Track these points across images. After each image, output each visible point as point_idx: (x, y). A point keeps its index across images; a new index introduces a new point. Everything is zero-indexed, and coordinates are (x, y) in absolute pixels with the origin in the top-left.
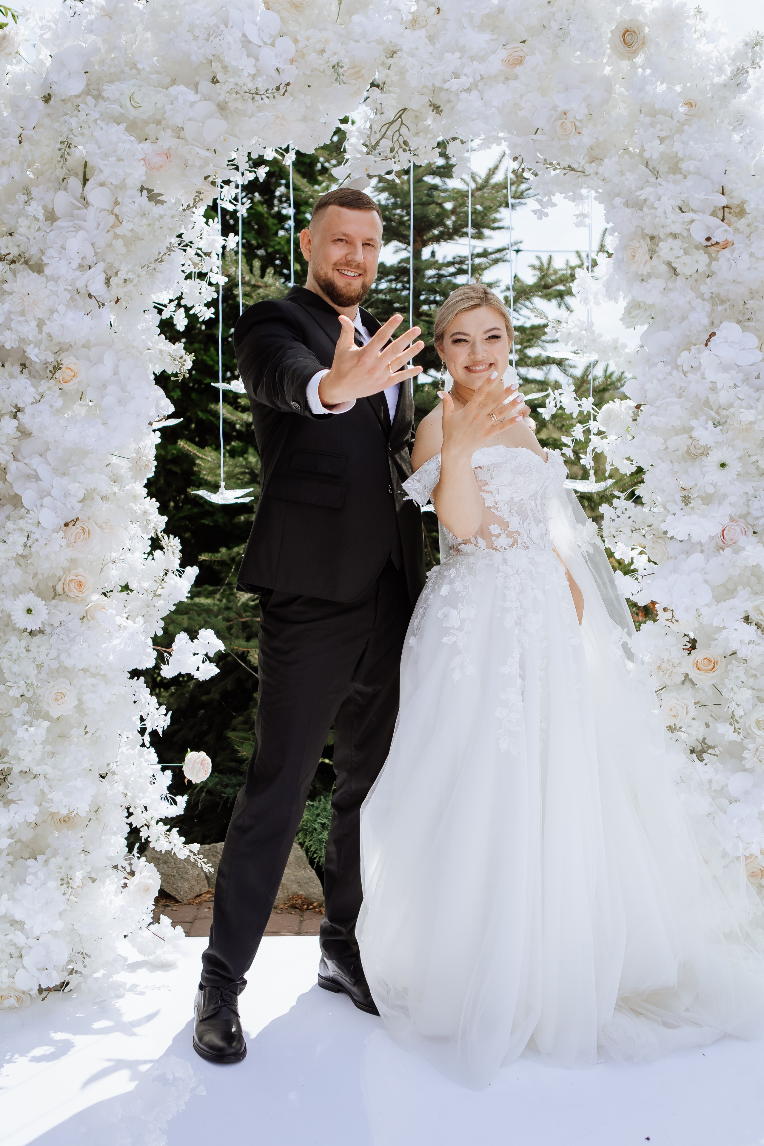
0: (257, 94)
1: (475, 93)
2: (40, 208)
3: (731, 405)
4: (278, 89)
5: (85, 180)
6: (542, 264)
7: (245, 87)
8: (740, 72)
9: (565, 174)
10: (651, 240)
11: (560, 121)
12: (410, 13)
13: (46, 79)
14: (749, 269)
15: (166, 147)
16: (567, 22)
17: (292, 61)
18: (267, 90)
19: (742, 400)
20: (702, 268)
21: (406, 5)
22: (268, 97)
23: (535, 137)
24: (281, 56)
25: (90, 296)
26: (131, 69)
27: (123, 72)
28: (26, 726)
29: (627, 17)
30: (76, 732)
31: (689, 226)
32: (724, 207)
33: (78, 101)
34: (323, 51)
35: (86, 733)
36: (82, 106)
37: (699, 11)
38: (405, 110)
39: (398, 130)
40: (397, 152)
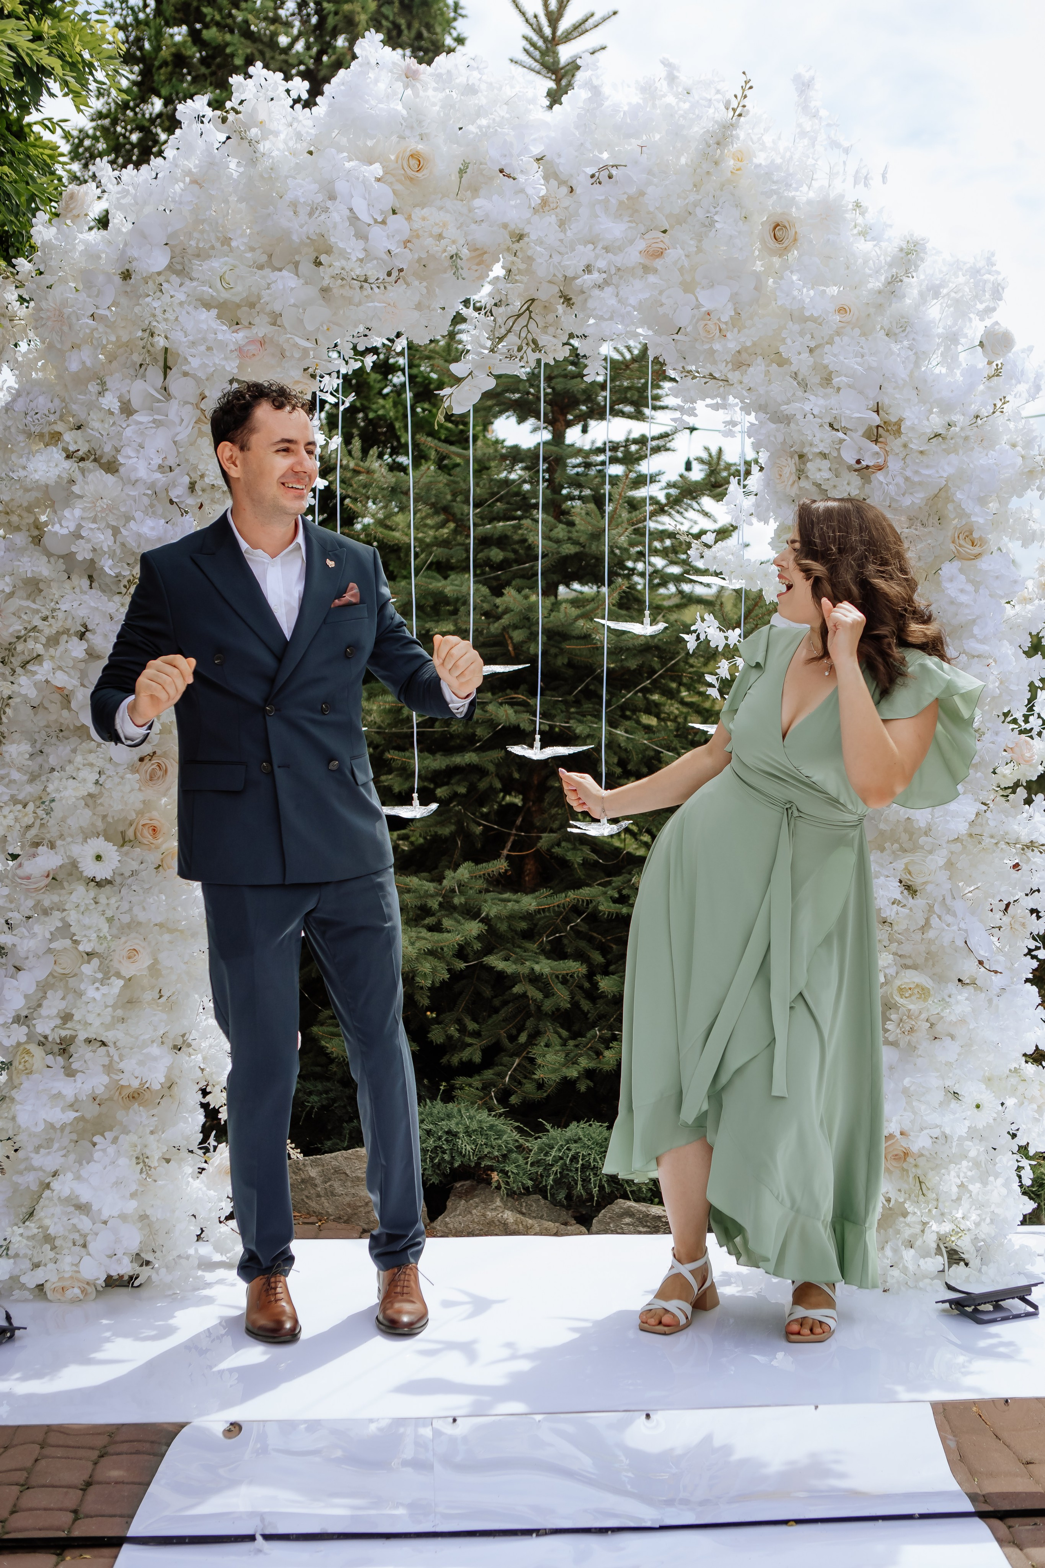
0: (366, 282)
1: (608, 290)
2: (116, 400)
4: (389, 274)
5: (166, 368)
7: (352, 273)
8: (895, 280)
9: (705, 383)
10: (800, 458)
11: (702, 323)
12: (539, 197)
13: (122, 255)
14: (904, 494)
15: (261, 335)
16: (712, 209)
17: (406, 243)
18: (377, 277)
21: (534, 188)
22: (378, 287)
23: (675, 337)
24: (393, 236)
25: (171, 502)
26: (223, 245)
27: (213, 247)
28: (96, 985)
29: (779, 210)
30: (150, 996)
31: (840, 446)
32: (878, 426)
33: (161, 279)
34: (441, 238)
35: (161, 997)
36: (165, 285)
37: (858, 205)
38: (533, 300)
39: (527, 326)
40: (525, 352)
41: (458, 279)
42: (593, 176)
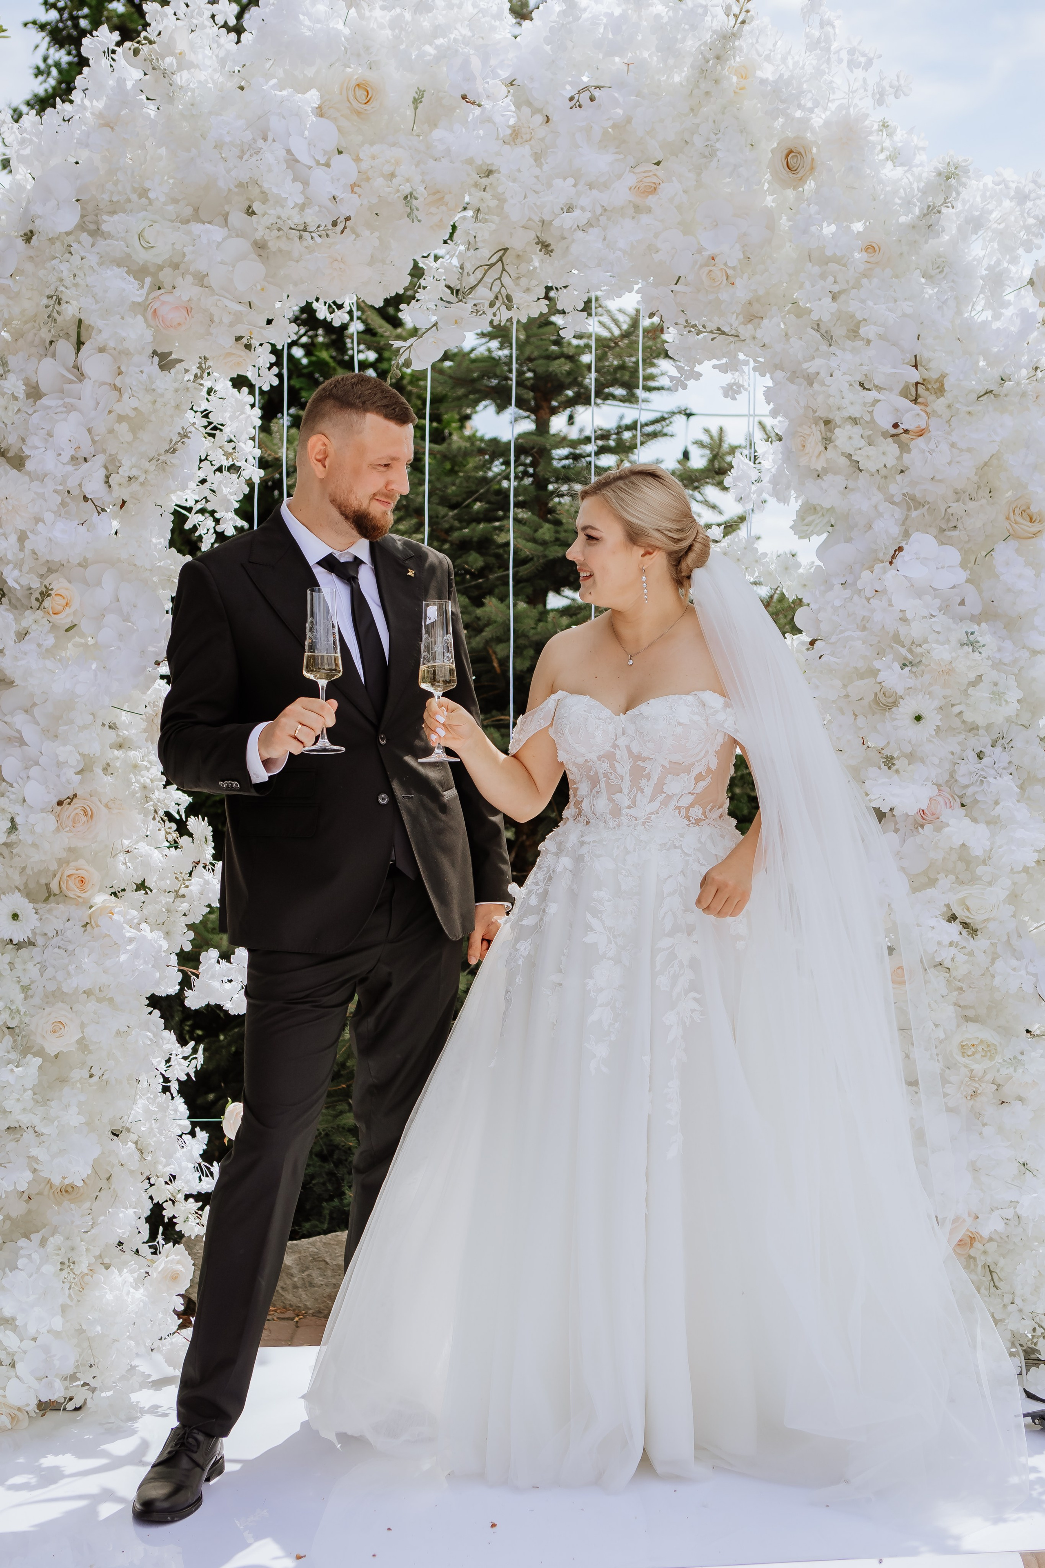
0: (305, 230)
1: (594, 231)
2: (20, 383)
3: (926, 641)
4: (334, 225)
5: (79, 344)
7: (290, 222)
8: (931, 211)
9: (713, 339)
10: (825, 425)
11: (707, 269)
12: (509, 127)
13: (26, 210)
14: (949, 464)
15: (185, 298)
16: (712, 136)
17: (353, 187)
18: (319, 226)
19: (940, 633)
20: (891, 462)
21: (503, 116)
22: (320, 236)
23: (674, 288)
24: (338, 180)
25: (85, 499)
26: (140, 197)
27: (129, 201)
28: (11, 1066)
29: (790, 134)
30: (79, 1074)
31: (872, 408)
32: (917, 383)
33: (70, 239)
34: (393, 175)
35: (91, 1076)
36: (75, 246)
37: (885, 125)
38: (506, 250)
39: (500, 278)
40: (499, 309)
41: (413, 222)
42: (571, 99)
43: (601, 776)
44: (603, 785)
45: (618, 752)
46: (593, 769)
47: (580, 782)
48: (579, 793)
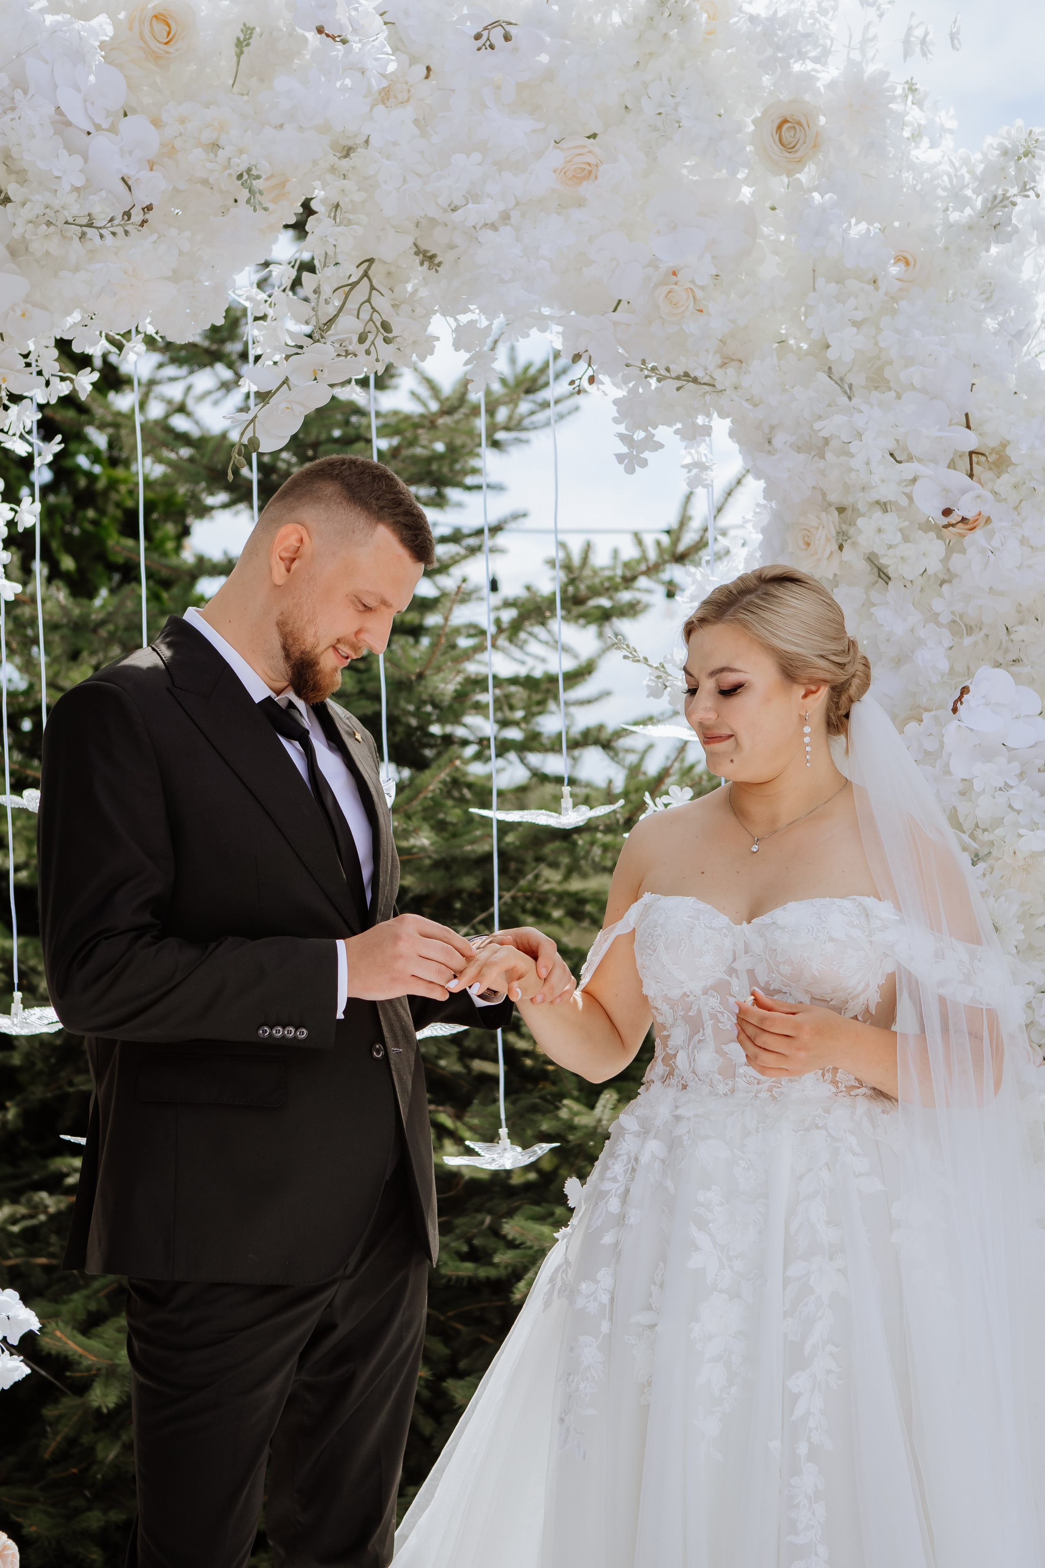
0: (90, 225)
1: (506, 231)
3: (998, 822)
4: (128, 214)
6: (568, 557)
7: (66, 213)
8: (998, 203)
9: (678, 389)
10: (839, 513)
11: (664, 290)
12: (384, 76)
14: (1018, 568)
16: (670, 101)
17: (152, 164)
18: (111, 220)
19: (1019, 812)
20: (934, 566)
21: (377, 59)
22: (114, 234)
23: (613, 317)
24: (130, 152)
29: (784, 97)
31: (910, 488)
32: (971, 453)
34: (215, 146)
37: (912, 88)
38: (371, 261)
39: (368, 301)
40: (373, 343)
41: (255, 210)
42: (478, 37)
43: (706, 1016)
44: (709, 1031)
45: (734, 981)
46: (695, 1007)
47: (672, 1026)
48: (670, 1043)
